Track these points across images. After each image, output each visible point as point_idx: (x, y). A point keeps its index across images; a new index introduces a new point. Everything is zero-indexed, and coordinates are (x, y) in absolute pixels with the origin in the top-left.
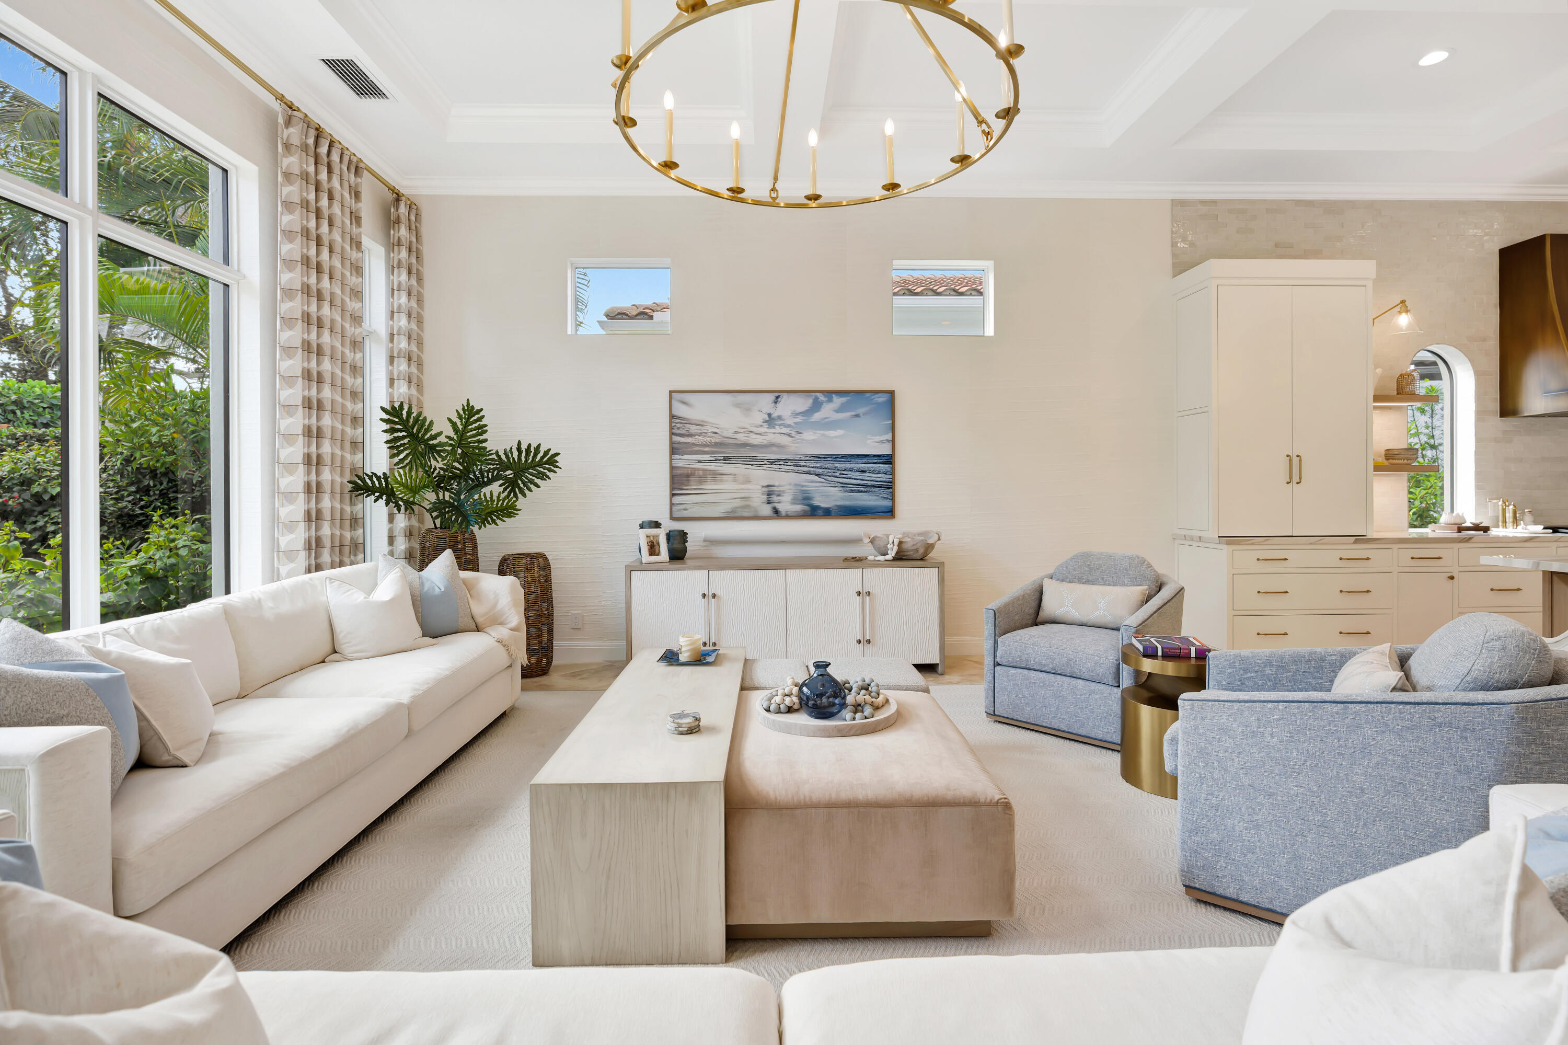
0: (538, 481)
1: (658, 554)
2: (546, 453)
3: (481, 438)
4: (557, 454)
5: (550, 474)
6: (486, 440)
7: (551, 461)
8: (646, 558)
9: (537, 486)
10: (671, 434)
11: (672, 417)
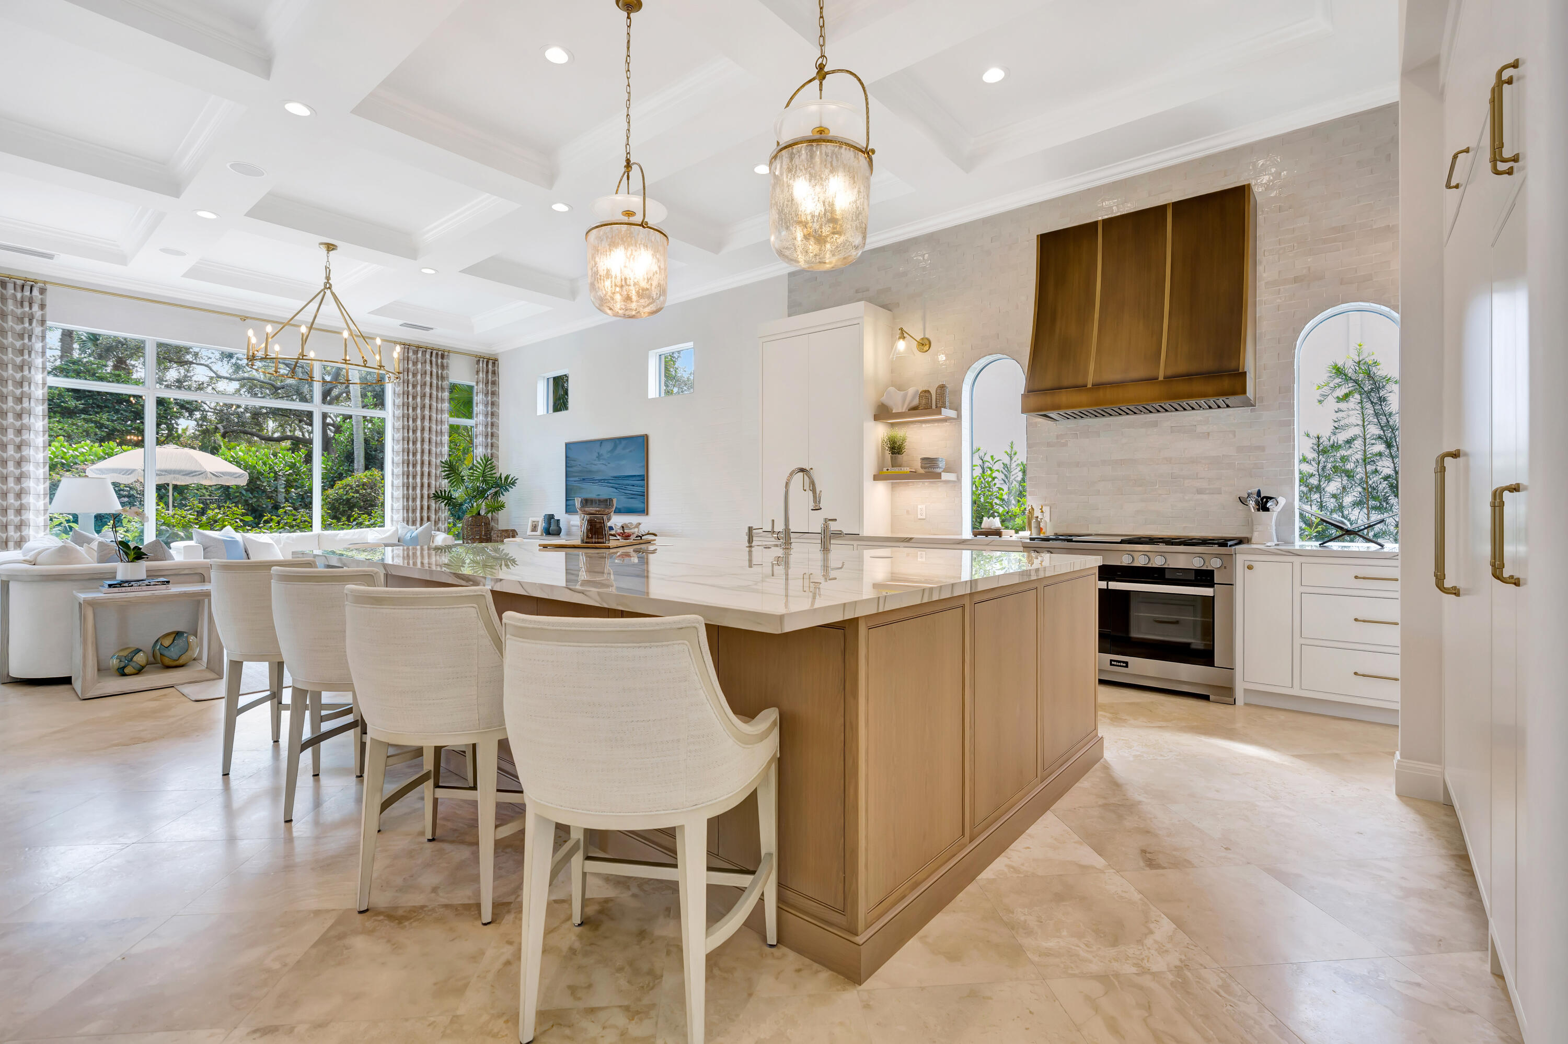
0: (504, 493)
1: (537, 531)
2: (512, 479)
4: (517, 479)
5: (510, 489)
6: (494, 471)
7: (513, 483)
8: (529, 533)
9: (503, 495)
10: (566, 466)
11: (566, 457)
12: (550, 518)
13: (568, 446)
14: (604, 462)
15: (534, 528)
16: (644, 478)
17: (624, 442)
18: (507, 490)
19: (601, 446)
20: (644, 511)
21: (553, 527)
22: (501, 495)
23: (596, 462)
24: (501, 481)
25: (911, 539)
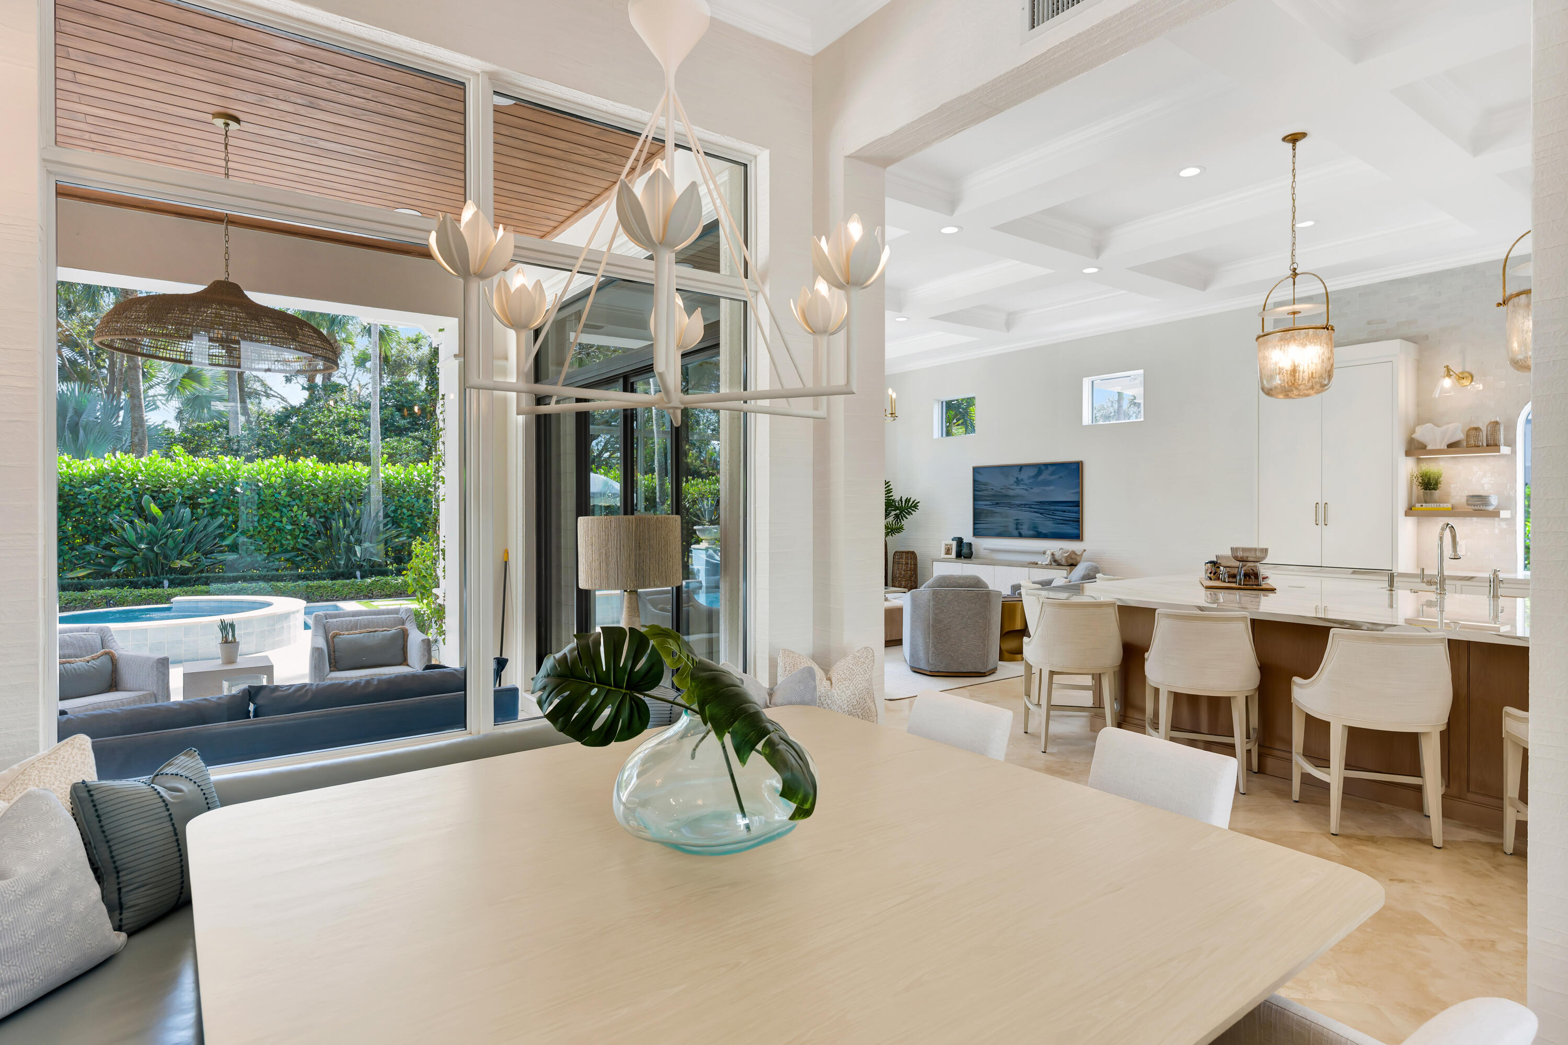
0: (907, 516)
1: (951, 554)
2: (913, 502)
3: (890, 495)
4: (918, 502)
5: (913, 512)
6: (892, 496)
7: (915, 506)
8: (943, 555)
9: (907, 518)
10: (974, 490)
11: (974, 481)
12: (960, 541)
13: (976, 470)
14: (1025, 487)
15: (948, 551)
16: (1077, 505)
17: (1051, 469)
18: (909, 513)
19: (1020, 471)
20: (1078, 537)
21: (965, 550)
22: (904, 518)
23: (1014, 487)
24: (902, 503)
25: (1472, 578)
